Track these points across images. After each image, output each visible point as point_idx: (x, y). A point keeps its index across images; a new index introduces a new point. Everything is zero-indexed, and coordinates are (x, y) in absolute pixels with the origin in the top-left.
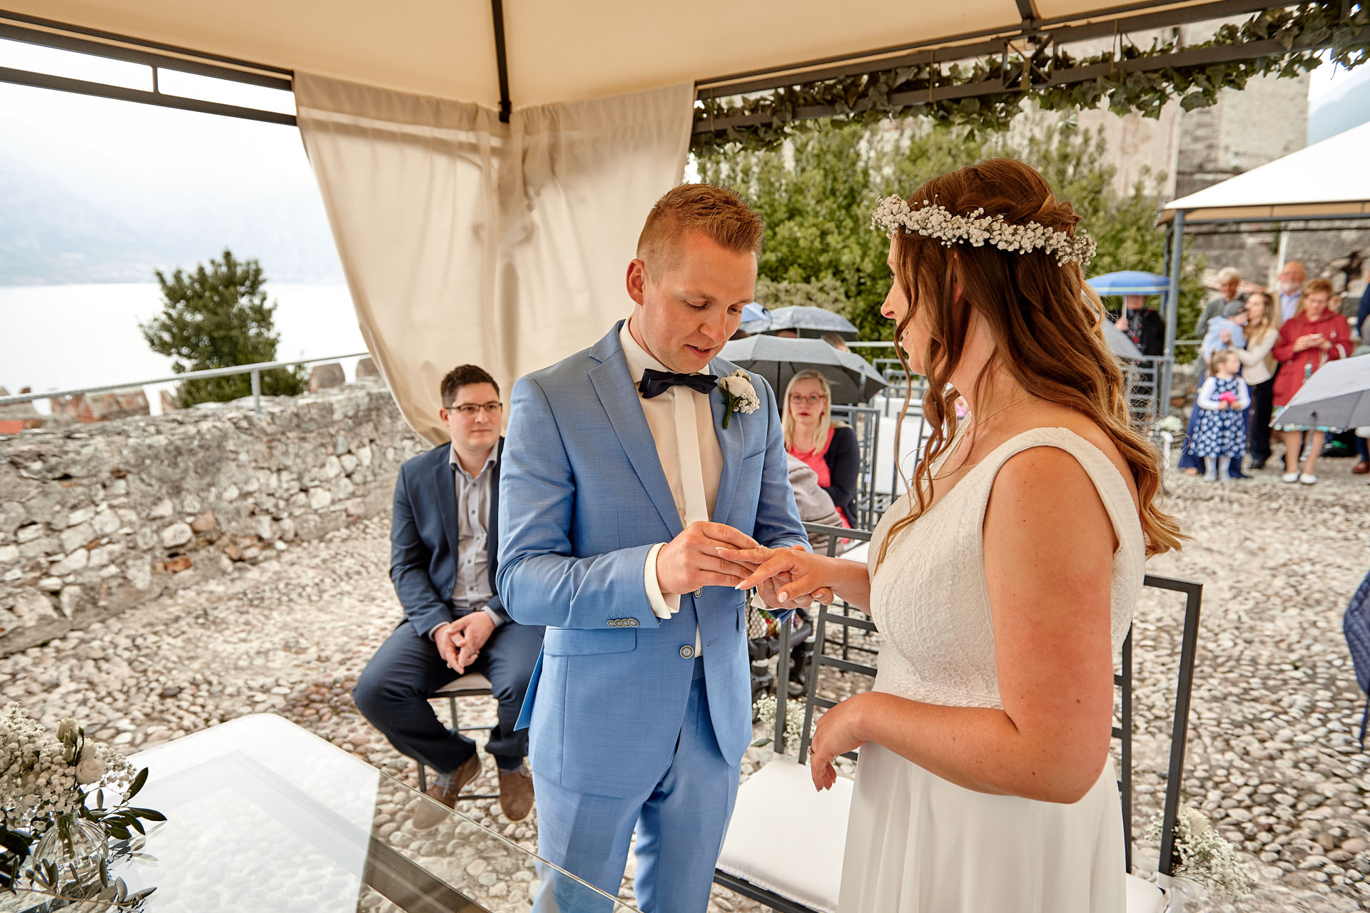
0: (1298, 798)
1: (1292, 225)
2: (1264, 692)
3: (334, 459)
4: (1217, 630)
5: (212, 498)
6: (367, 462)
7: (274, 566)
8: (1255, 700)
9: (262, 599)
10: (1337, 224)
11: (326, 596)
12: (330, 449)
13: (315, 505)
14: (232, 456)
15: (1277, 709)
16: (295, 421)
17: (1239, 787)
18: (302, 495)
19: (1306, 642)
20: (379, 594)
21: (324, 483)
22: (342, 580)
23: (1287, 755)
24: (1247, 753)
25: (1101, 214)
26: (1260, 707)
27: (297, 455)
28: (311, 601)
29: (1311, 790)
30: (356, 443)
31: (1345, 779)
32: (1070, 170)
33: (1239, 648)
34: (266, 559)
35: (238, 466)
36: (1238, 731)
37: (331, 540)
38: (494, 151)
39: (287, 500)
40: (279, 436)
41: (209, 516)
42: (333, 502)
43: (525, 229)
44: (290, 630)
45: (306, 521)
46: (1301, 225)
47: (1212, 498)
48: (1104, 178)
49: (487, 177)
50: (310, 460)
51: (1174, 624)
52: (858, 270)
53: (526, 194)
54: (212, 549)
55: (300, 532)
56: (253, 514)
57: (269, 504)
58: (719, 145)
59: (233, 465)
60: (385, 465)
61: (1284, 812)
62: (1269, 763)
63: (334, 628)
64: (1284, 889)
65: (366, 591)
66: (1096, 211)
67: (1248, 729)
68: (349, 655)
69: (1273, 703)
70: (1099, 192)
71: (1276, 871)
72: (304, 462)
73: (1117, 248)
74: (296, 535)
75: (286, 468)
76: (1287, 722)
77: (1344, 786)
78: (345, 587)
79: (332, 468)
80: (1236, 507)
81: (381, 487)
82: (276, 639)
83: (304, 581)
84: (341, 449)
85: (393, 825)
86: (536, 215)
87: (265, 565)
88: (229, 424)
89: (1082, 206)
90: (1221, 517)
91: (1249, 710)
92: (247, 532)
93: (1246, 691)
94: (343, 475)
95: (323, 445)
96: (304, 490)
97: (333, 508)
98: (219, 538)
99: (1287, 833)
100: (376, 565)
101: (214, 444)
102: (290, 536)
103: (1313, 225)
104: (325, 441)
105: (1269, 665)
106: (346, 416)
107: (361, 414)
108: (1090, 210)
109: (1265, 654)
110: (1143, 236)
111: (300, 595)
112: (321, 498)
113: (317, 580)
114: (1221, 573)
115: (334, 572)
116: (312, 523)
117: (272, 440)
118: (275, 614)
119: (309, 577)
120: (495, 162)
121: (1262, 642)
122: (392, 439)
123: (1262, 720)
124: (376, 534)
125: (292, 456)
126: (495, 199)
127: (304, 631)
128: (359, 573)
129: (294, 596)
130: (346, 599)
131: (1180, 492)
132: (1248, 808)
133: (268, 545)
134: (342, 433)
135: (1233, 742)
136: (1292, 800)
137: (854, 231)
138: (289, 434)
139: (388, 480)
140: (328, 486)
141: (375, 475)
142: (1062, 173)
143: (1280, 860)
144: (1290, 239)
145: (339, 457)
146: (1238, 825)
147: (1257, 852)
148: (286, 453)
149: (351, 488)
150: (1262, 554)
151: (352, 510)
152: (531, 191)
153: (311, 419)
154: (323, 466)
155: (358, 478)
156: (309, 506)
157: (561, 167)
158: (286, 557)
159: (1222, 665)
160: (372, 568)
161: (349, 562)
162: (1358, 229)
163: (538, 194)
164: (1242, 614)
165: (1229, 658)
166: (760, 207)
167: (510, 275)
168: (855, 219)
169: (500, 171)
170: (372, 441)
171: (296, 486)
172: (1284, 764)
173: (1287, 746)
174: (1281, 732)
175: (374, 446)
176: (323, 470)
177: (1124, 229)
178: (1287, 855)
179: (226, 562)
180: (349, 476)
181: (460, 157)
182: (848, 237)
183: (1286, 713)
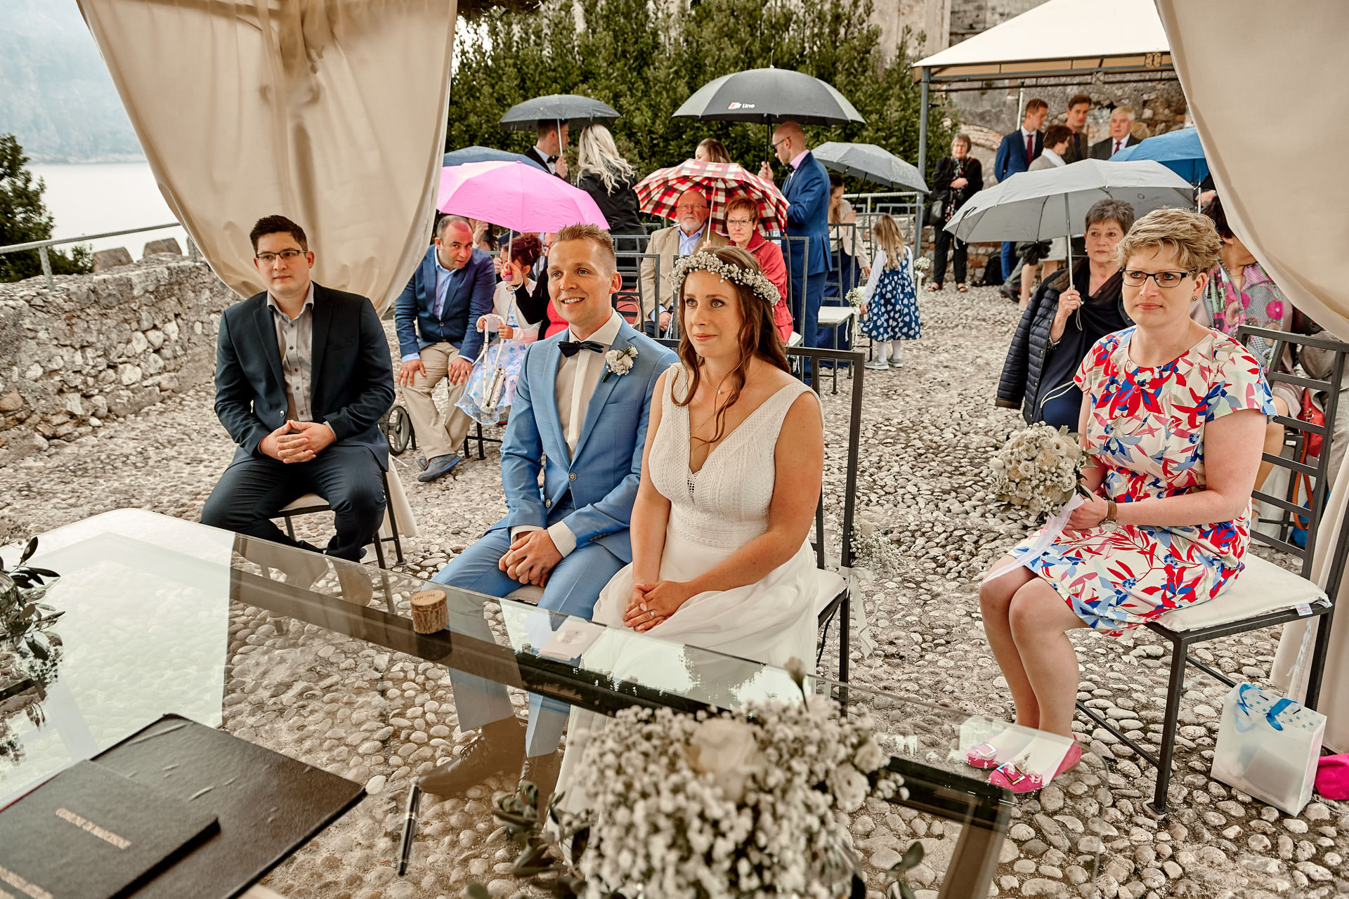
0: (980, 537)
1: (1028, 82)
2: (969, 468)
3: (139, 334)
4: (943, 427)
5: (15, 377)
6: (174, 337)
7: (91, 440)
8: (963, 474)
9: (86, 470)
10: (1063, 80)
11: (151, 462)
12: (134, 325)
13: (126, 381)
14: (30, 334)
15: (978, 478)
16: (93, 297)
17: (939, 534)
18: (111, 371)
19: (1007, 431)
20: (205, 457)
21: (132, 359)
22: (165, 447)
23: (978, 509)
24: (950, 511)
25: (869, 73)
26: (964, 479)
27: (100, 332)
28: (136, 467)
29: (990, 531)
30: (161, 317)
31: (1015, 521)
32: (842, 31)
33: (958, 438)
34: (81, 435)
35: (38, 344)
36: (945, 497)
37: (147, 414)
38: (272, 13)
39: (95, 377)
40: (79, 313)
41: (15, 394)
42: (144, 377)
43: (311, 90)
44: (121, 492)
45: (119, 396)
46: (1033, 81)
47: (957, 326)
48: (872, 38)
49: (269, 38)
50: (114, 336)
51: (911, 425)
52: (650, 132)
53: (309, 56)
54: (23, 427)
55: (113, 408)
56: (61, 391)
57: (77, 381)
58: (484, 8)
59: (33, 342)
60: (194, 339)
61: (969, 547)
62: (964, 515)
63: (163, 489)
64: (958, 595)
65: (192, 455)
66: (864, 72)
67: (953, 494)
68: (185, 508)
69: (976, 475)
70: (868, 52)
71: (955, 584)
72: (108, 338)
73: (883, 107)
74: (110, 411)
75: (90, 345)
76: (983, 487)
77: (1014, 525)
78: (169, 452)
79: (139, 343)
80: (974, 332)
81: (193, 360)
82: (108, 502)
83: (126, 451)
84: (145, 325)
85: (247, 631)
86: (320, 75)
87: (83, 440)
88: (22, 302)
89: (852, 66)
90: (961, 341)
91: (958, 480)
92: (58, 409)
93: (957, 468)
94: (151, 350)
95: (126, 321)
96: (112, 367)
97: (145, 383)
98: (29, 417)
99: (968, 560)
100: (199, 433)
101: (10, 323)
102: (103, 411)
103: (1043, 81)
104: (126, 317)
105: (976, 450)
106: (147, 291)
107: (162, 288)
108: (860, 70)
109: (976, 440)
110: (906, 94)
111: (123, 462)
112: (130, 374)
113: (139, 450)
114: (953, 384)
115: (157, 441)
116: (126, 399)
117: (70, 318)
118: (101, 481)
119: (130, 447)
120: (274, 25)
121: (976, 433)
122: (198, 313)
123: (965, 487)
124: (194, 404)
125: (95, 333)
126: (278, 61)
127: (135, 493)
128: (182, 440)
129: (118, 464)
130: (172, 463)
131: (931, 323)
132: (944, 547)
133: (82, 422)
134: (145, 308)
135: (941, 504)
136: (975, 538)
137: (645, 93)
138: (88, 310)
139: (199, 354)
140: (137, 362)
141: (185, 350)
142: (834, 32)
143: (959, 577)
144: (1025, 93)
145: (144, 332)
146: (934, 559)
147: (944, 575)
148: (87, 330)
149: (161, 363)
150: (988, 368)
151: (165, 384)
152: (314, 54)
153: (110, 295)
154: (129, 341)
155: (167, 352)
156: (121, 382)
157: (340, 30)
158: (102, 433)
159: (943, 451)
160: (194, 435)
161: (169, 431)
162: (1079, 84)
163: (320, 56)
164: (964, 413)
165: (949, 446)
166: (554, 70)
167: (301, 136)
168: (646, 82)
169: (281, 32)
170: (177, 316)
171: (102, 363)
172: (975, 516)
173: (980, 503)
174: (978, 494)
175: (179, 321)
176: (129, 346)
177: (890, 88)
178: (964, 573)
179: (40, 441)
180: (157, 351)
181: (239, 19)
182: (640, 99)
183: (983, 481)
